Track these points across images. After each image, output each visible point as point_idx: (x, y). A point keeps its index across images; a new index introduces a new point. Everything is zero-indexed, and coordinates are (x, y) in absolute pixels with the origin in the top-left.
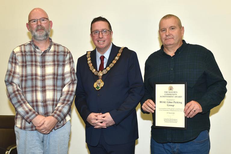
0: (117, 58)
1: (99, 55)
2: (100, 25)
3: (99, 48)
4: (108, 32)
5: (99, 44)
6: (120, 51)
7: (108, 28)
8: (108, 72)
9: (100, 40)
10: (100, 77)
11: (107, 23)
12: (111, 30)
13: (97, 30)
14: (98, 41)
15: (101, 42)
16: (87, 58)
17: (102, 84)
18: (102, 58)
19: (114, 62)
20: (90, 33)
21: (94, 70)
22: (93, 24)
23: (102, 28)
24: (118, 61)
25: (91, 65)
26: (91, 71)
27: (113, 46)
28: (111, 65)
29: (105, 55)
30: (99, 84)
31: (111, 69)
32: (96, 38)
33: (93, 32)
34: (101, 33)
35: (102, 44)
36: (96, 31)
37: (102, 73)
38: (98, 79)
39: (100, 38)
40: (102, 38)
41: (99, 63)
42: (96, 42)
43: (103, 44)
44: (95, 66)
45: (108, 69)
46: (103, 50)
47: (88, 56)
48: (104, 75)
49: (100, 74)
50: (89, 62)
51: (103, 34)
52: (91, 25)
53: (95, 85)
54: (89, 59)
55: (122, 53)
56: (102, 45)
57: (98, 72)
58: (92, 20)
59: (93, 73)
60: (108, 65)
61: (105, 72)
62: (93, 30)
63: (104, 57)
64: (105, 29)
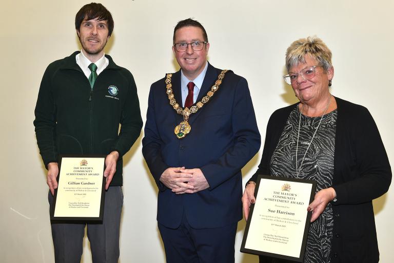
0: (215, 88)
1: (185, 81)
2: (190, 34)
3: (186, 69)
4: (202, 44)
5: (187, 63)
6: (221, 76)
7: (202, 39)
8: (200, 109)
9: (189, 57)
10: (186, 118)
11: (200, 30)
12: (207, 42)
13: (184, 41)
14: (185, 59)
15: (191, 61)
16: (166, 85)
17: (188, 130)
18: (191, 86)
19: (211, 94)
20: (172, 44)
21: (177, 106)
22: (177, 31)
23: (193, 38)
24: (216, 93)
25: (171, 97)
26: (172, 107)
27: (210, 67)
28: (205, 99)
29: (195, 82)
30: (183, 129)
31: (205, 105)
32: (182, 53)
33: (177, 44)
34: (190, 46)
36: (183, 43)
37: (189, 111)
38: (183, 121)
39: (188, 54)
40: (192, 54)
41: (185, 94)
42: (182, 60)
43: (193, 63)
44: (178, 99)
45: (200, 105)
46: (192, 73)
47: (168, 81)
48: (192, 115)
49: (187, 113)
50: (169, 91)
51: (194, 48)
52: (175, 32)
53: (177, 130)
54: (169, 86)
55: (223, 80)
56: (192, 65)
57: (184, 109)
58: (176, 24)
59: (175, 111)
60: (199, 100)
61: (194, 110)
62: (177, 42)
63: (194, 85)
64: (198, 40)
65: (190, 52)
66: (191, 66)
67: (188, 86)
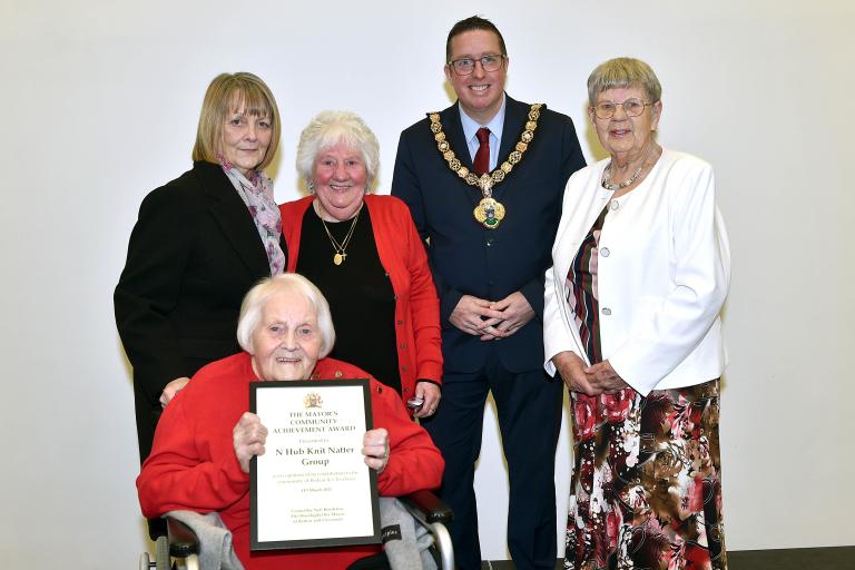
0: (527, 136)
1: (470, 127)
2: (476, 42)
5: (474, 94)
6: (534, 114)
7: (498, 50)
8: (508, 176)
9: (479, 83)
10: (488, 192)
11: (495, 35)
12: (506, 53)
13: (466, 57)
14: (470, 87)
15: (479, 90)
18: (483, 135)
19: (522, 147)
21: (464, 171)
22: (453, 39)
23: (483, 50)
24: (531, 145)
25: (449, 156)
26: (454, 173)
27: (508, 98)
28: (515, 157)
29: (490, 127)
31: (516, 168)
32: (465, 77)
33: (454, 62)
34: (478, 64)
35: (481, 96)
36: (465, 60)
37: (491, 179)
39: (476, 78)
40: (483, 77)
41: (473, 148)
42: (465, 90)
43: (485, 94)
44: (464, 158)
45: (507, 167)
47: (436, 127)
48: (496, 186)
49: (486, 183)
50: (444, 146)
51: (486, 68)
54: (440, 137)
55: (539, 122)
57: (479, 176)
58: (450, 27)
60: (503, 158)
61: (499, 177)
62: (454, 57)
63: (488, 132)
64: (491, 52)
65: (480, 76)
66: (480, 100)
67: (478, 135)
